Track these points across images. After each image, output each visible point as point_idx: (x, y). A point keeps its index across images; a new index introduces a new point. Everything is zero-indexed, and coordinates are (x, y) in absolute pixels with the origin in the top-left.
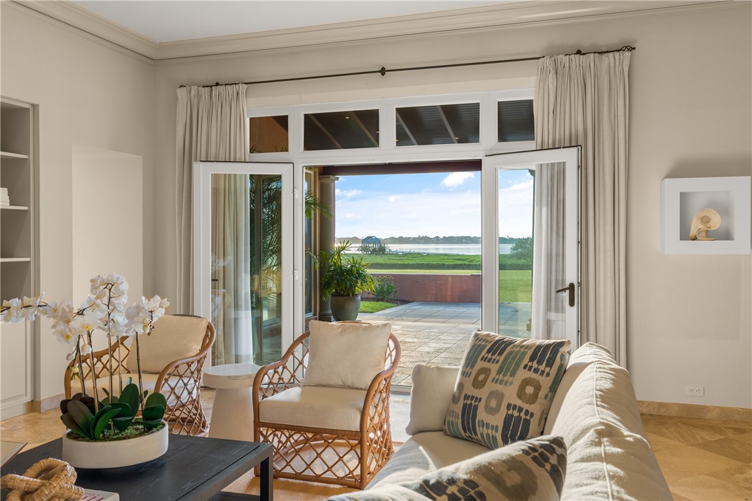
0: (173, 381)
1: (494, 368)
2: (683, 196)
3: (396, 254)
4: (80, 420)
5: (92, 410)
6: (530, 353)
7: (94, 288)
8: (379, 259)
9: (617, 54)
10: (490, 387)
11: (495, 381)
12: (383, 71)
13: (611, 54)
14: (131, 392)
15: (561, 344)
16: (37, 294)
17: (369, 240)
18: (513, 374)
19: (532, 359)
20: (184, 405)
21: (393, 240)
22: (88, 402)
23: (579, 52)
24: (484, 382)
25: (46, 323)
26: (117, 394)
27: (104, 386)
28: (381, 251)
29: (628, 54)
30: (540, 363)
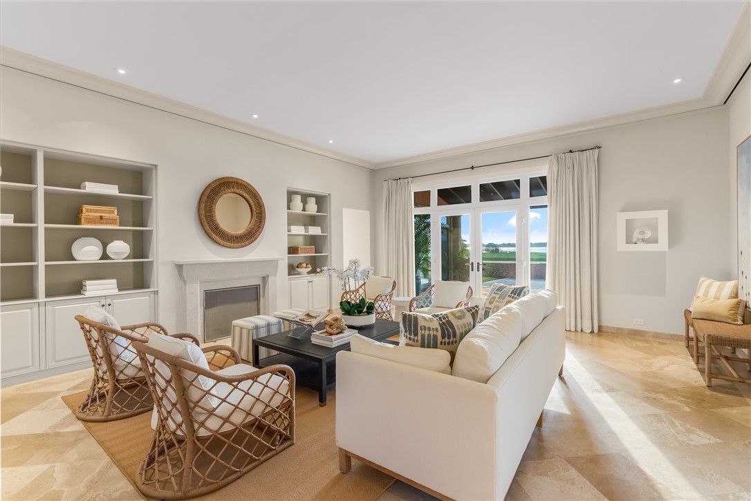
0: (380, 302)
1: (497, 296)
2: (628, 221)
3: (506, 253)
4: (346, 309)
5: (350, 305)
6: (511, 290)
7: (350, 264)
8: (495, 256)
9: (591, 151)
10: (495, 303)
11: (497, 301)
12: (472, 168)
13: (587, 151)
14: (363, 300)
15: (524, 287)
16: (331, 265)
17: (490, 245)
18: (504, 299)
19: (512, 293)
20: (384, 312)
21: (504, 245)
22: (349, 303)
23: (571, 151)
24: (493, 302)
25: (334, 275)
26: (358, 302)
27: (354, 299)
28: (497, 251)
29: (597, 150)
30: (515, 294)
